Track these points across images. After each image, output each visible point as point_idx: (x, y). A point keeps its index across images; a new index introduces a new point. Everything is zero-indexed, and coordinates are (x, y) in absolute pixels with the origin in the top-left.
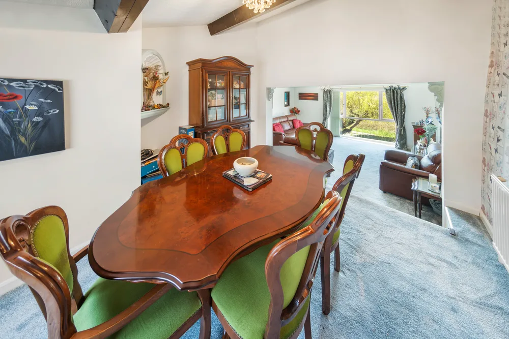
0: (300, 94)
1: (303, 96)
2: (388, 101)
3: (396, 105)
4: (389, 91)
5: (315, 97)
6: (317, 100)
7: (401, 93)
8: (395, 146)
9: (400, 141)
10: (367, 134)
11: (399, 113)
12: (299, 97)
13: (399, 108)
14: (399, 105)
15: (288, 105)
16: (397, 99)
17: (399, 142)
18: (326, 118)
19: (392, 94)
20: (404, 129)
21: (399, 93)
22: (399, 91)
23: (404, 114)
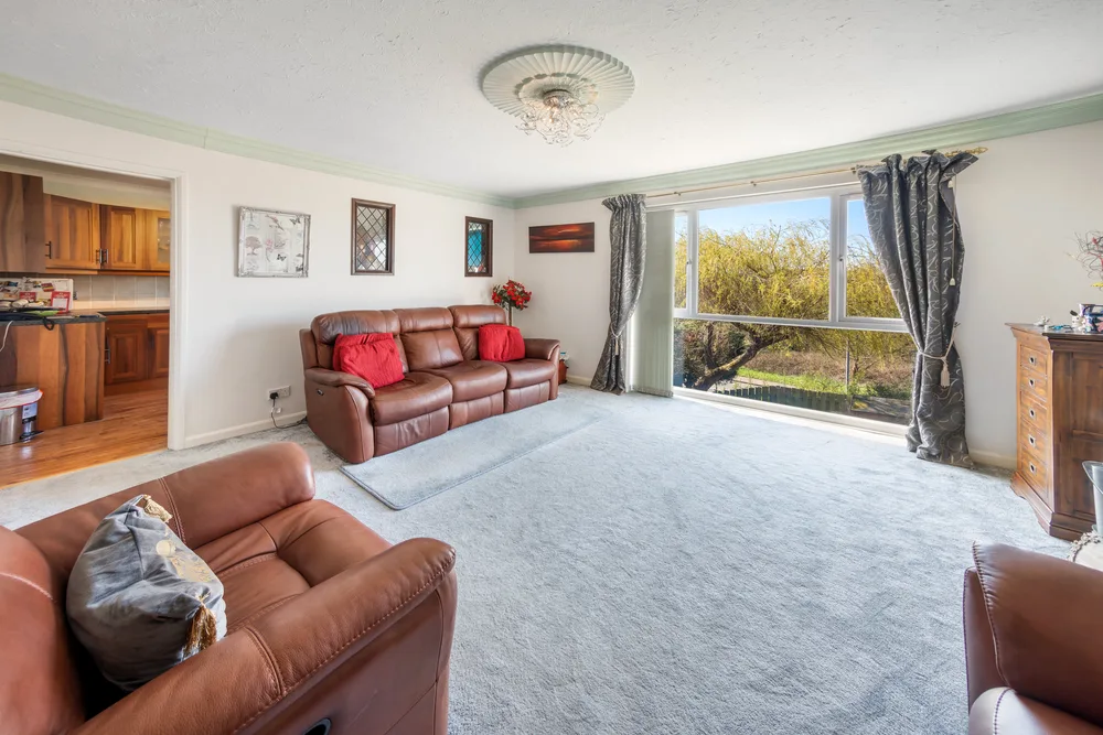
0: (534, 231)
1: (543, 240)
2: (874, 230)
3: (915, 244)
4: (882, 186)
5: (582, 238)
6: (591, 249)
7: (943, 185)
8: (905, 443)
9: (938, 416)
10: (775, 384)
11: (932, 282)
12: (532, 241)
13: (932, 261)
14: (931, 247)
15: (487, 271)
16: (922, 216)
17: (928, 422)
18: (619, 319)
19: (896, 194)
20: (954, 358)
21: (932, 185)
22: (932, 177)
23: (955, 291)
